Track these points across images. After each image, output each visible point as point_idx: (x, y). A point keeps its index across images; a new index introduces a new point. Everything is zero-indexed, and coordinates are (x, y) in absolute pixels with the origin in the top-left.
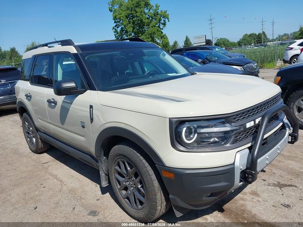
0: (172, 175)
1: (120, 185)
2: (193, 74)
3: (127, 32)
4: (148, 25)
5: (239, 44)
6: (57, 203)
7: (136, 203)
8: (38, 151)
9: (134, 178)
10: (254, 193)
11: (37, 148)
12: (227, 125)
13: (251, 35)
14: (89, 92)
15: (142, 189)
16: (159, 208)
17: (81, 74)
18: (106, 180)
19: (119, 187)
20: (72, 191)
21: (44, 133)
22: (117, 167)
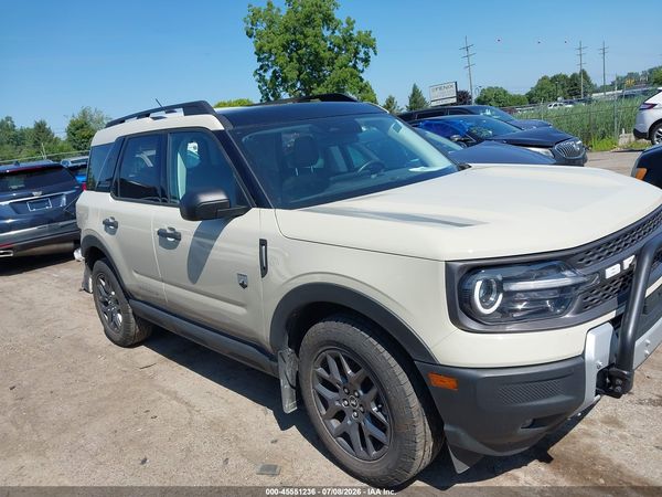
0: (449, 384)
1: (326, 408)
2: (463, 168)
3: (285, 80)
4: (331, 63)
5: (530, 100)
6: (189, 450)
7: (364, 445)
8: (127, 342)
9: (361, 392)
10: (612, 421)
11: (126, 335)
12: (567, 273)
13: (555, 79)
14: (254, 211)
15: (379, 414)
16: (420, 453)
17: (236, 176)
18: (291, 398)
19: (324, 412)
20: (215, 425)
21: (145, 303)
22: (321, 370)
